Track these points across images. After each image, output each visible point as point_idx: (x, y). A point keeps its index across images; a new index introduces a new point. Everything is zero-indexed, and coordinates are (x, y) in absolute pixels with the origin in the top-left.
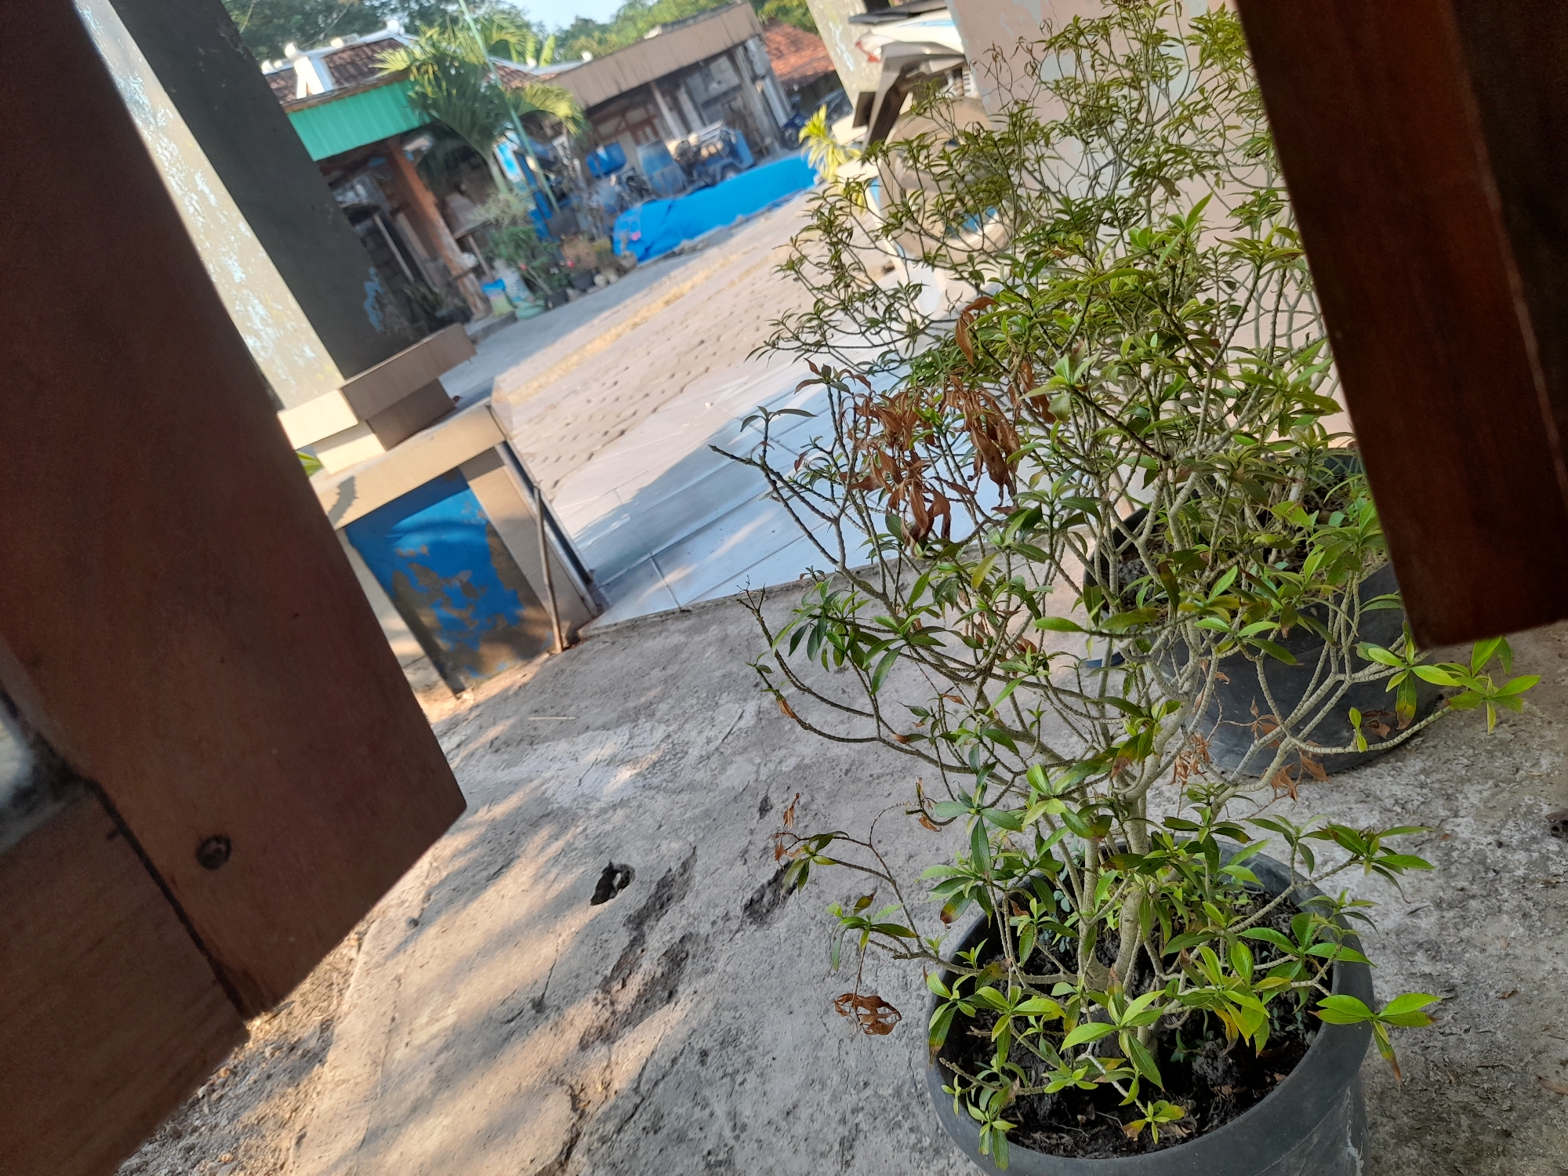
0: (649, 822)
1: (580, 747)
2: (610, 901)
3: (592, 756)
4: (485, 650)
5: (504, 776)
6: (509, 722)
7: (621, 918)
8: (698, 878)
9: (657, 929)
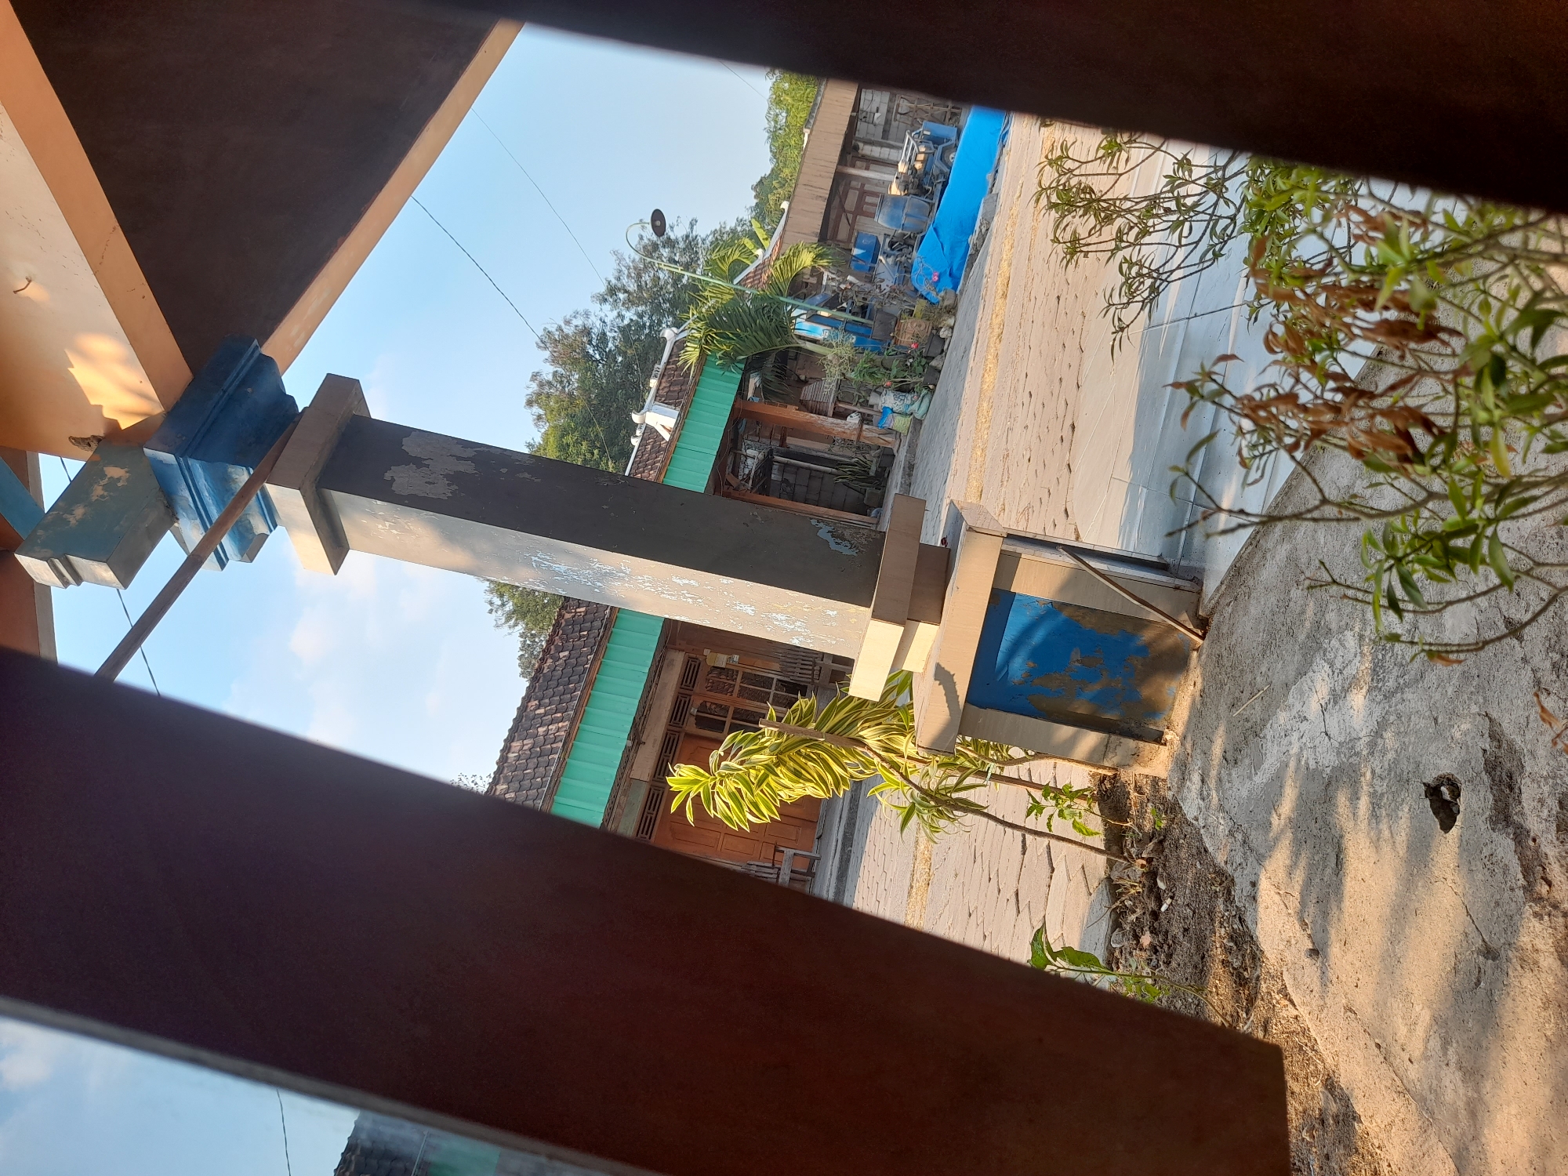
0: (1421, 723)
1: (1298, 706)
2: (1459, 817)
3: (1313, 707)
4: (1146, 692)
5: (1260, 778)
6: (1221, 730)
7: (1483, 825)
8: (1518, 740)
9: (1527, 811)
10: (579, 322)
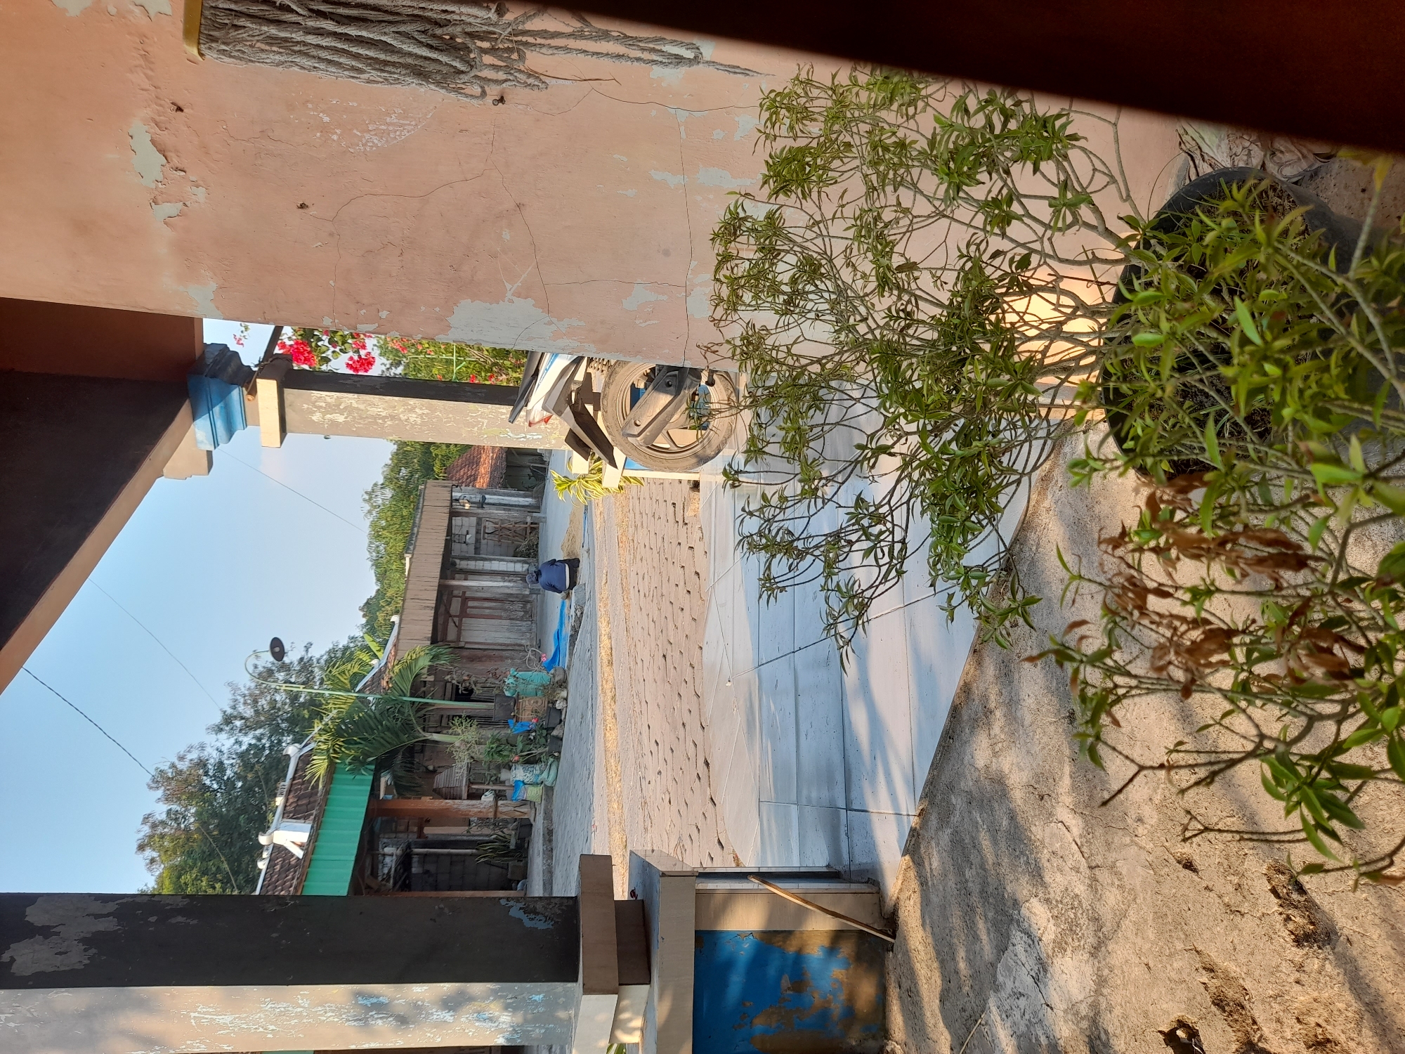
3: (1025, 981)
8: (1231, 965)
10: (194, 755)
